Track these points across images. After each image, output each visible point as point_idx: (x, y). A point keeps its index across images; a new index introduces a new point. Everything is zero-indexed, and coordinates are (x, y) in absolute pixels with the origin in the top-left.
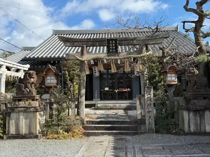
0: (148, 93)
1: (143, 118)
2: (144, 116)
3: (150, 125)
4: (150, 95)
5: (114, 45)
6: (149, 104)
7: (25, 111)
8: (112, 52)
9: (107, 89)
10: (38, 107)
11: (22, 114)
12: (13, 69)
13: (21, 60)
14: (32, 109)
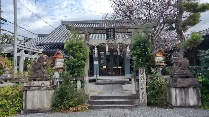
0: (141, 73)
3: (144, 100)
5: (112, 32)
6: (142, 82)
7: (39, 90)
8: (111, 39)
9: (104, 67)
10: (50, 85)
11: (36, 92)
12: (30, 53)
13: (37, 45)
14: (45, 88)
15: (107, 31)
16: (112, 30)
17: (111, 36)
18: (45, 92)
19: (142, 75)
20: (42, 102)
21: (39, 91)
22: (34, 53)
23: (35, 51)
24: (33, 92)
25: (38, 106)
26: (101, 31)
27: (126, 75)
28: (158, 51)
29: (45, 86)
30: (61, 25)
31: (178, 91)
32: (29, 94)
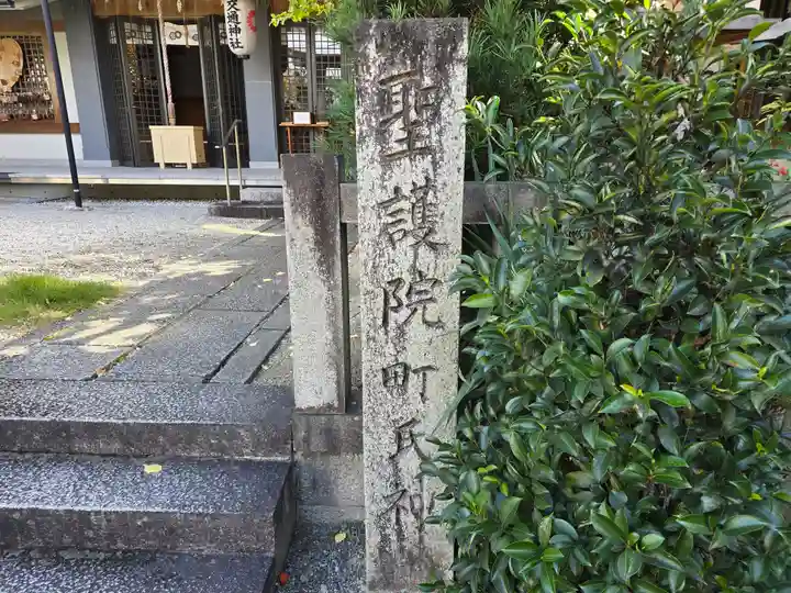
0: (397, 130)
3: (408, 519)
4: (426, 162)
6: (398, 282)
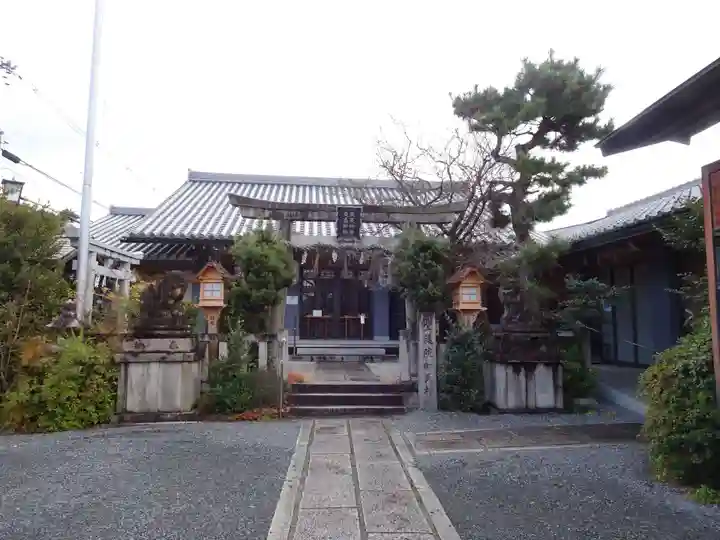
0: (426, 326)
1: (414, 379)
2: (416, 375)
5: (352, 220)
7: (163, 361)
8: (348, 236)
9: (317, 313)
10: (192, 351)
11: (155, 368)
12: (111, 262)
13: (122, 241)
14: (179, 357)
15: (341, 217)
16: (352, 214)
17: (348, 229)
18: (178, 367)
19: (428, 332)
20: (167, 393)
21: (162, 365)
22: (118, 265)
23: (122, 258)
24: (146, 367)
25: (158, 405)
26: (325, 216)
27: (376, 338)
28: (465, 274)
29: (179, 352)
30: (186, 183)
31: (510, 370)
32: (135, 371)
